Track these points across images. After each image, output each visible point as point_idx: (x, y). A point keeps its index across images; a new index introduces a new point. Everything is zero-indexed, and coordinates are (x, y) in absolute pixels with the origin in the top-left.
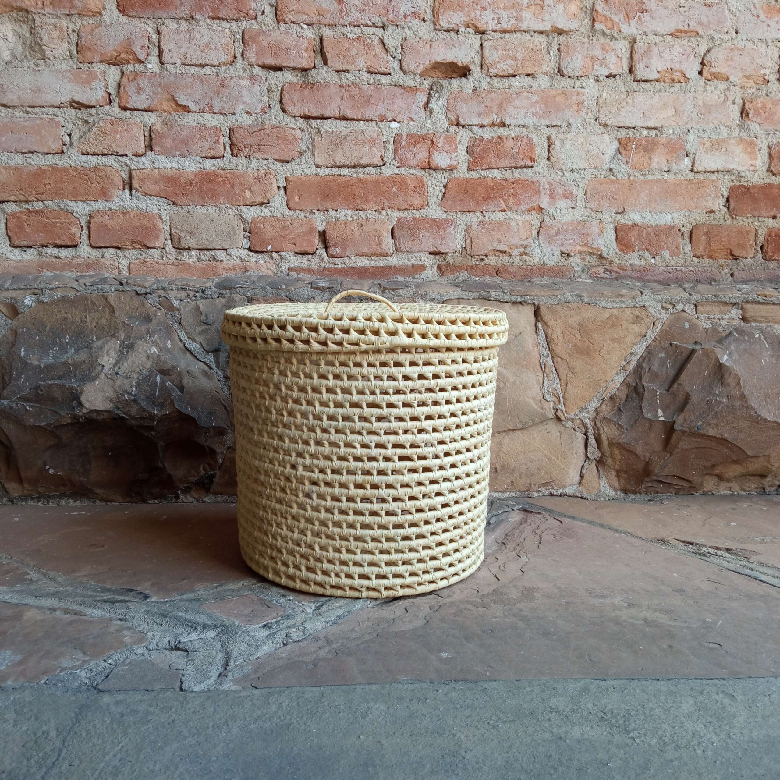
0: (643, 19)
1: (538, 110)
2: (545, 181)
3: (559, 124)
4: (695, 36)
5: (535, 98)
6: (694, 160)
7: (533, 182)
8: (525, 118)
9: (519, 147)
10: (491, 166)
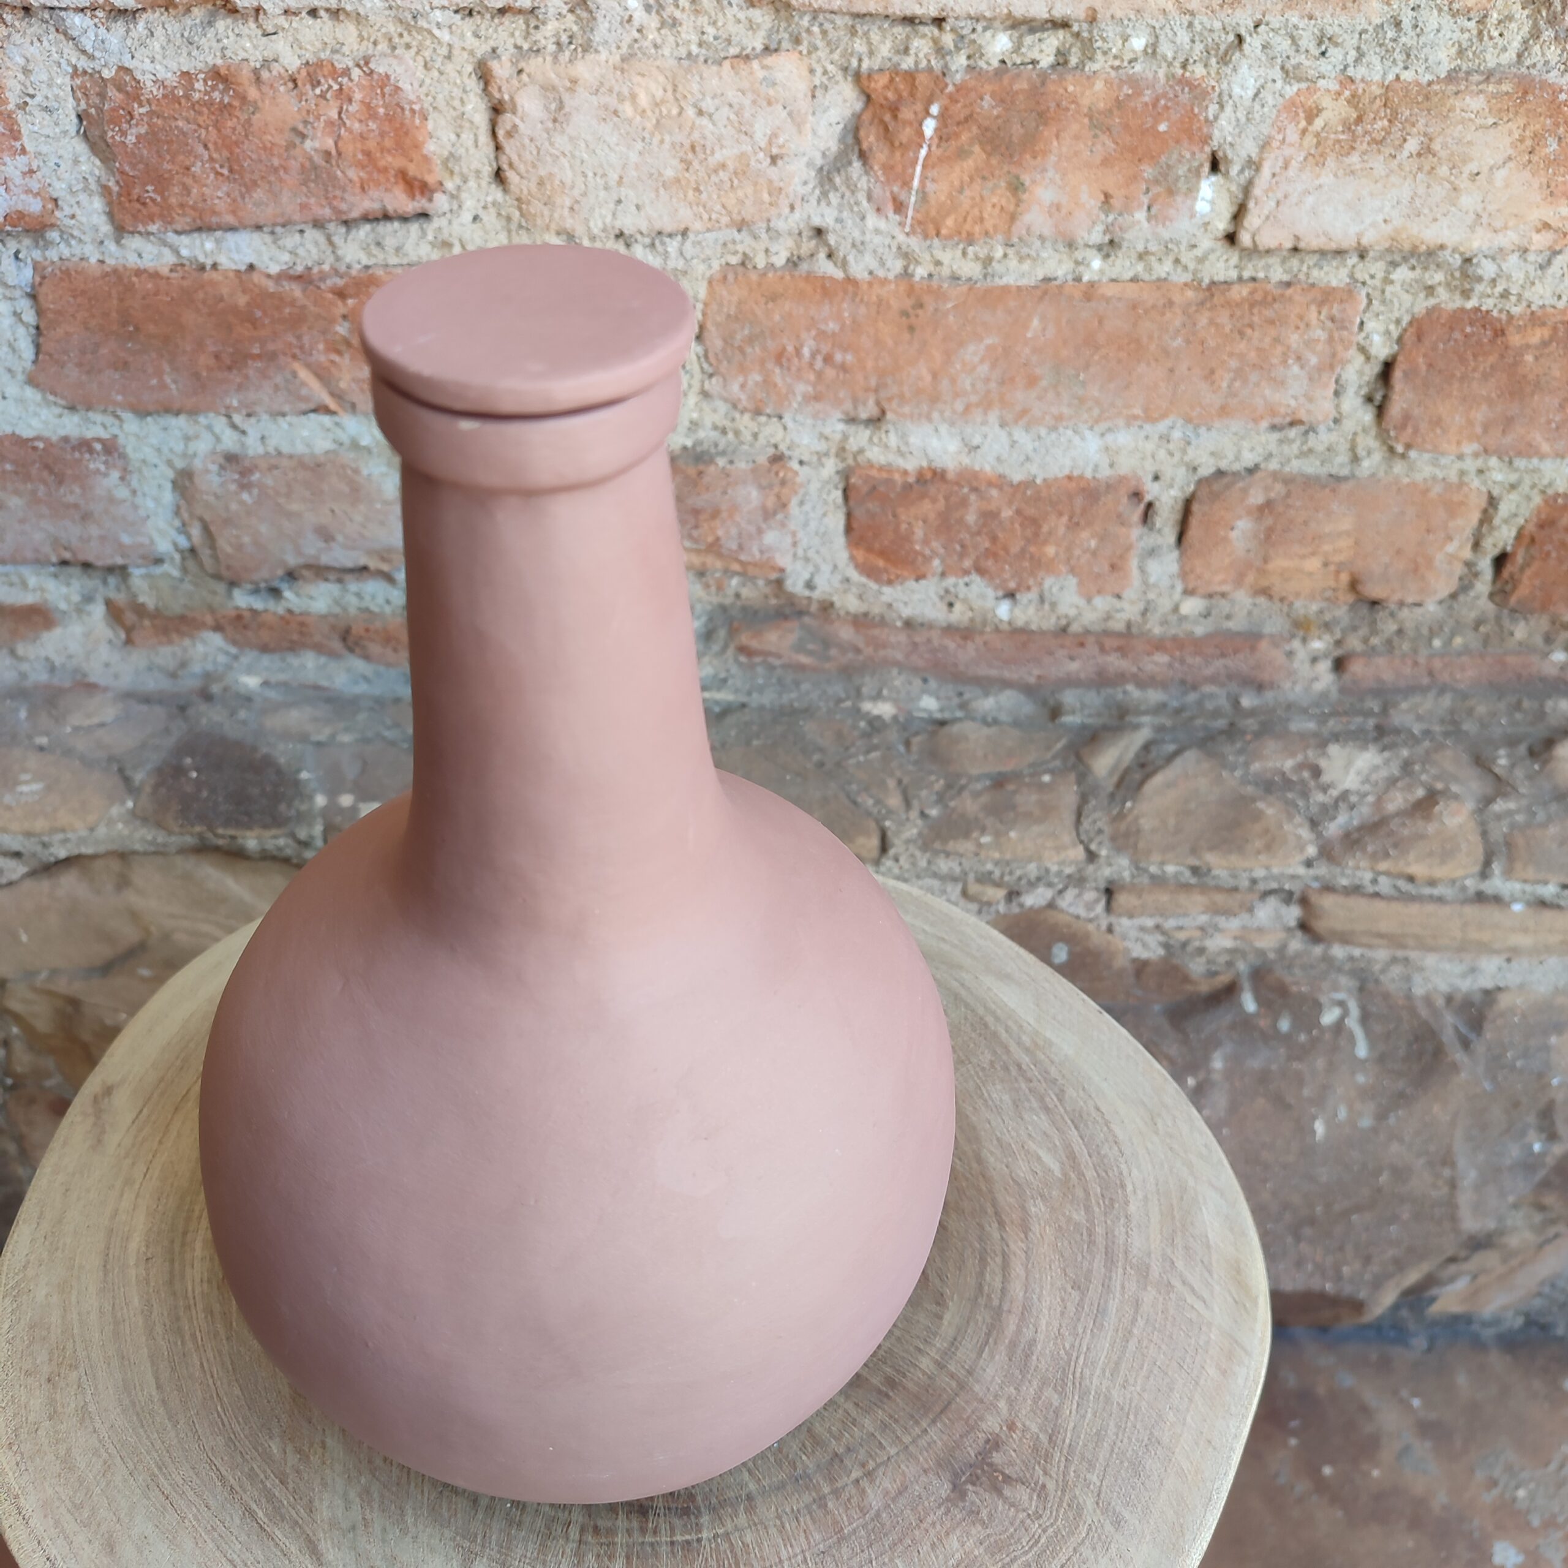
6: (1247, 189)
9: (330, 123)
10: (214, 220)
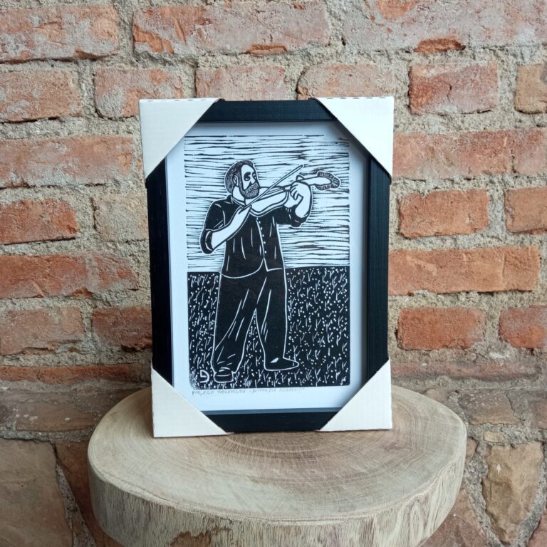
0: (205, 33)
1: (70, 164)
2: (91, 257)
3: (102, 182)
4: (283, 53)
5: (64, 150)
7: (75, 259)
8: (54, 176)
9: (50, 214)
10: (15, 241)
